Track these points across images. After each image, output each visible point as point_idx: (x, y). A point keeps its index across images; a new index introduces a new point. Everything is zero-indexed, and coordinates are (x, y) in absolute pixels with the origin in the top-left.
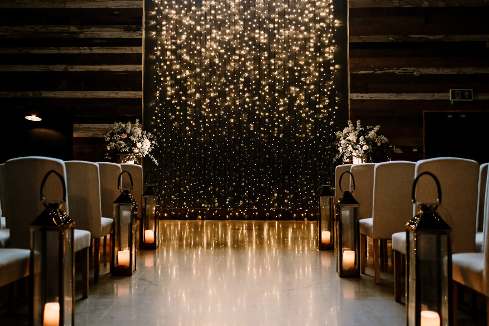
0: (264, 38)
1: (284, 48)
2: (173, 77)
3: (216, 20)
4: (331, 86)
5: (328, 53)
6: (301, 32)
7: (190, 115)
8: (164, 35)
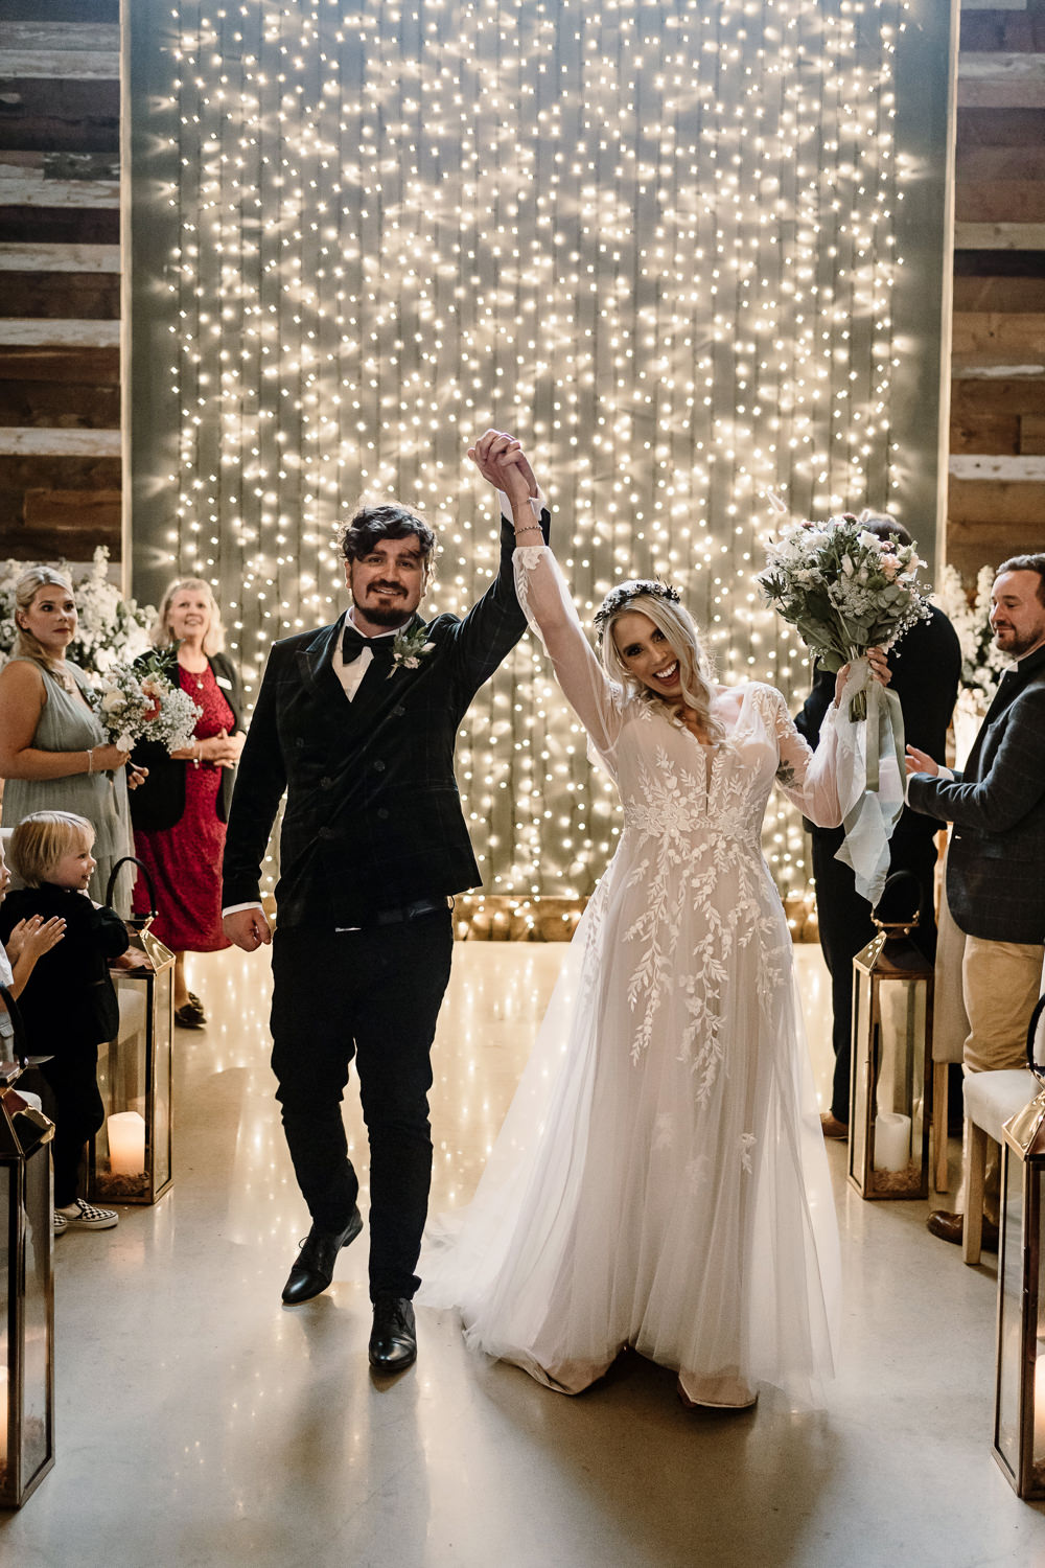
0: (618, 222)
1: (697, 267)
2: (250, 374)
3: (422, 142)
4: (874, 421)
5: (869, 286)
6: (762, 200)
7: (318, 530)
8: (210, 197)
